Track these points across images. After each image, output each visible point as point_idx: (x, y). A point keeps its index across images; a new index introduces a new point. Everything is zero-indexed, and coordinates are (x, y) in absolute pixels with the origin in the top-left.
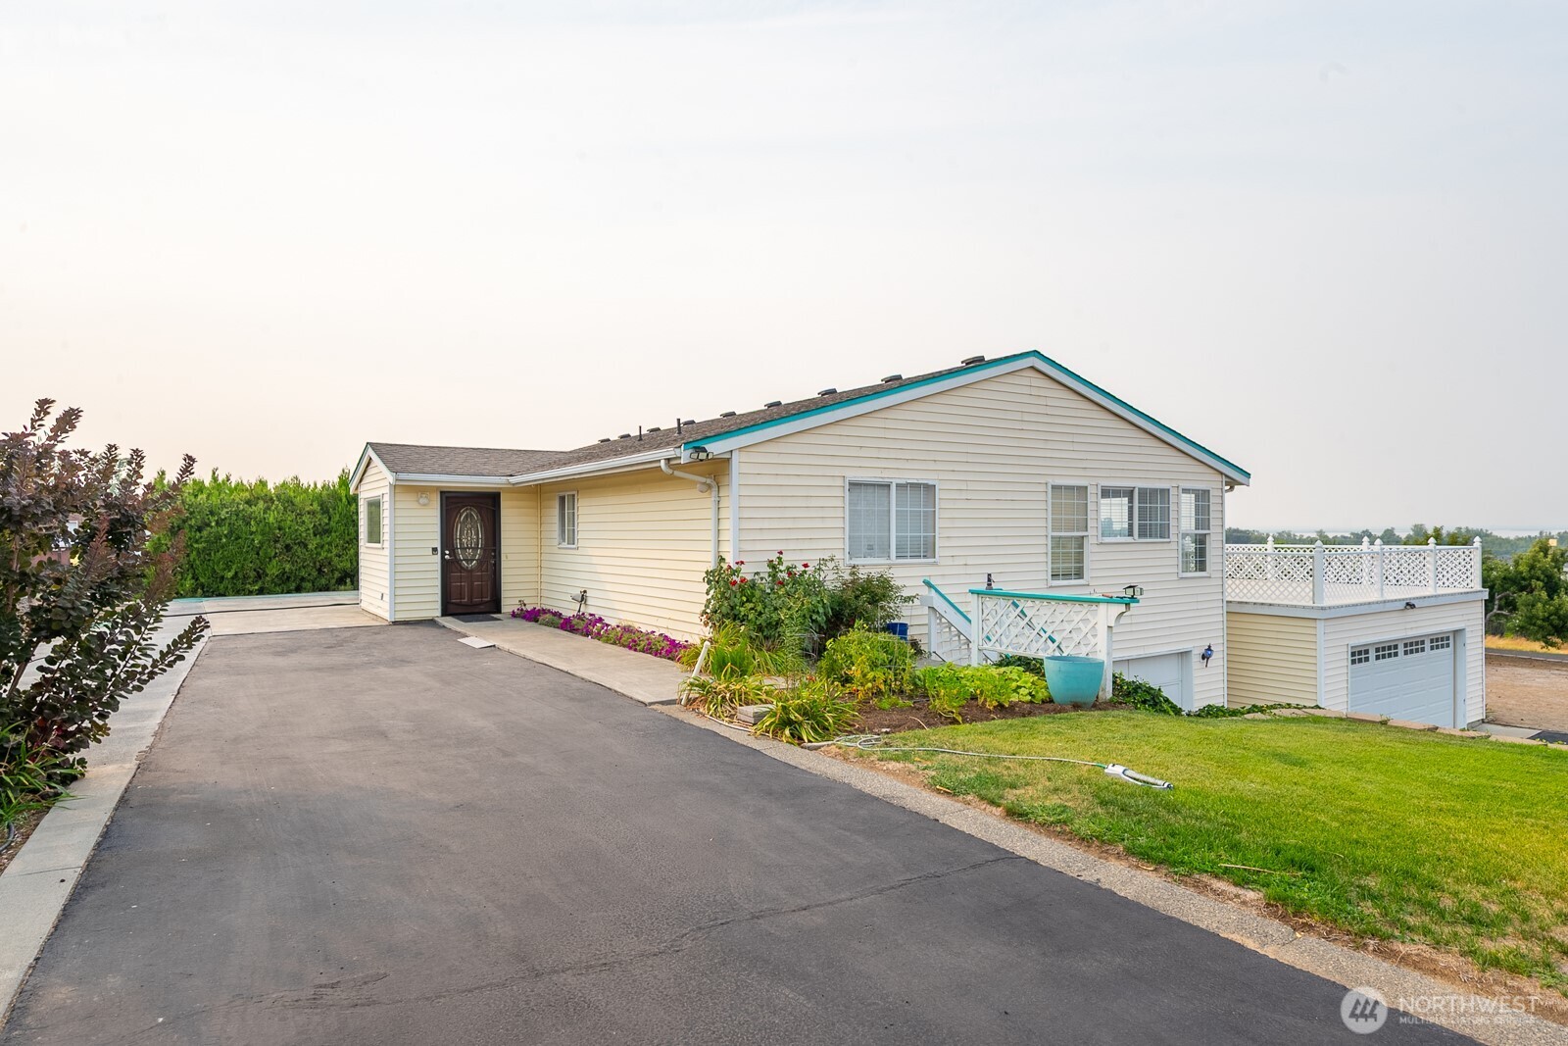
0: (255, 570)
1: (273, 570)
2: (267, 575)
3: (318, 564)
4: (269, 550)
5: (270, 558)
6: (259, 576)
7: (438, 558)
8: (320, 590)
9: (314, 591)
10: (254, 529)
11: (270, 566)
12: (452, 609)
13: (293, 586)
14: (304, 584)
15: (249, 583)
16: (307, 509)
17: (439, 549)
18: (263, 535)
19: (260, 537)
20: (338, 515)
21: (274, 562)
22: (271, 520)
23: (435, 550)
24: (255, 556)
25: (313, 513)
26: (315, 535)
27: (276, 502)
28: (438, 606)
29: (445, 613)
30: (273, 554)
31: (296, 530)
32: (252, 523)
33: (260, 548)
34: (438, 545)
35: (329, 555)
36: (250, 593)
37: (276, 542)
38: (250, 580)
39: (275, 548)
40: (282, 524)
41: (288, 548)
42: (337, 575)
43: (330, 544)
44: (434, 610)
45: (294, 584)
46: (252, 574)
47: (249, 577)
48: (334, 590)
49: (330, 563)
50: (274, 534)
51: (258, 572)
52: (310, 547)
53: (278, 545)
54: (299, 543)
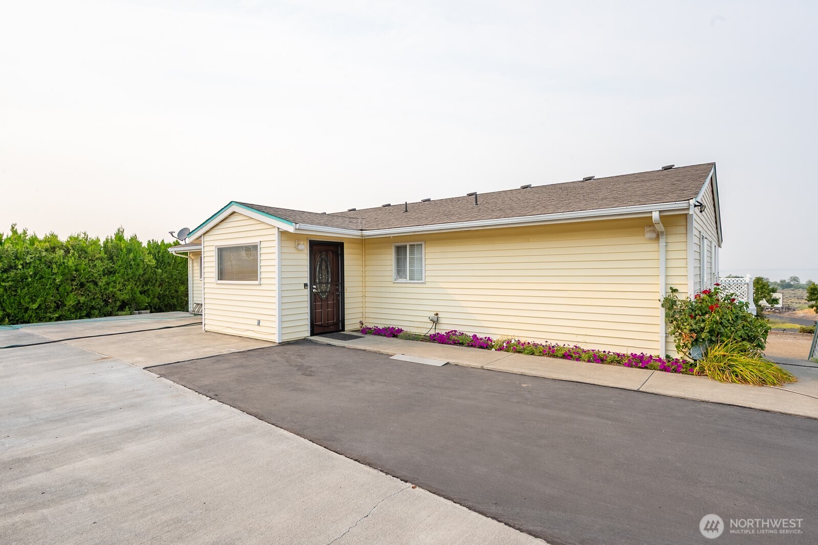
0: (55, 302)
1: (70, 302)
2: (65, 305)
3: (105, 296)
4: (67, 287)
5: (68, 293)
6: (58, 307)
7: (307, 292)
8: (105, 316)
9: (101, 316)
10: (55, 271)
11: (68, 299)
12: (316, 330)
13: (84, 313)
14: (92, 312)
15: (50, 312)
16: (97, 256)
17: (309, 284)
18: (63, 275)
19: (61, 277)
20: (120, 261)
21: (71, 295)
22: (70, 264)
23: (306, 285)
24: (55, 291)
25: (101, 259)
26: (104, 275)
27: (72, 251)
28: (308, 328)
29: (312, 334)
30: (70, 289)
31: (90, 272)
32: (54, 266)
33: (60, 285)
34: (307, 281)
35: (114, 290)
36: (50, 319)
37: (72, 280)
38: (51, 310)
39: (72, 285)
40: (78, 267)
41: (82, 285)
42: (118, 304)
43: (115, 282)
44: (305, 332)
45: (85, 312)
46: (53, 305)
47: (51, 308)
48: (116, 315)
49: (113, 296)
50: (71, 274)
51: (57, 303)
52: (100, 284)
53: (75, 283)
54: (90, 281)
